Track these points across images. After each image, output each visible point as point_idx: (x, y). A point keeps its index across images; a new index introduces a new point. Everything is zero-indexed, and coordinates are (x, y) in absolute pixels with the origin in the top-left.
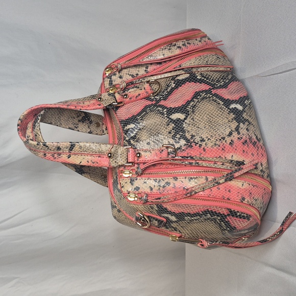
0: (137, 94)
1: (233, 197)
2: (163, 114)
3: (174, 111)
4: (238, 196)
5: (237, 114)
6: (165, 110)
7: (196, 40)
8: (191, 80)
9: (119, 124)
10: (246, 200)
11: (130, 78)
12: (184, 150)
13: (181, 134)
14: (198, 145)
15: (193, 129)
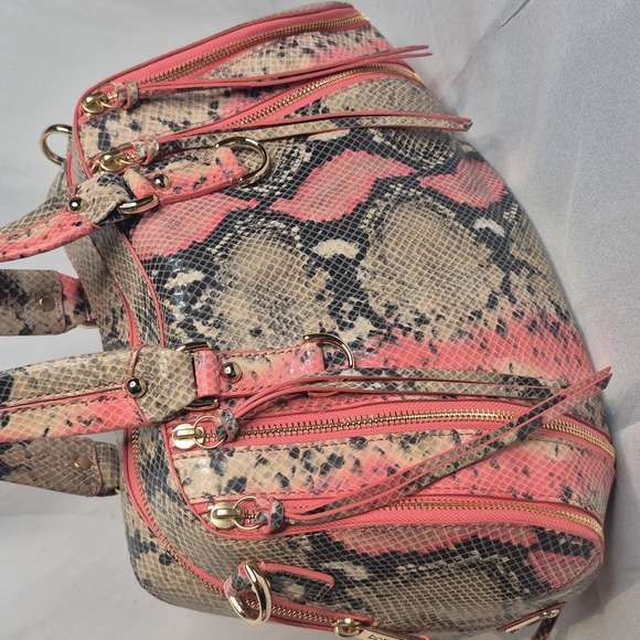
0: (196, 177)
1: (539, 488)
2: (290, 241)
3: (324, 233)
4: (551, 486)
5: (495, 248)
6: (296, 229)
7: (347, 35)
8: (357, 144)
9: (142, 272)
10: (574, 496)
11: (166, 131)
12: (370, 350)
13: (355, 300)
14: (411, 334)
15: (389, 285)
